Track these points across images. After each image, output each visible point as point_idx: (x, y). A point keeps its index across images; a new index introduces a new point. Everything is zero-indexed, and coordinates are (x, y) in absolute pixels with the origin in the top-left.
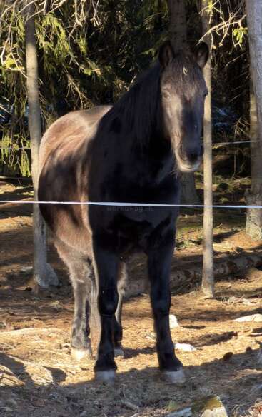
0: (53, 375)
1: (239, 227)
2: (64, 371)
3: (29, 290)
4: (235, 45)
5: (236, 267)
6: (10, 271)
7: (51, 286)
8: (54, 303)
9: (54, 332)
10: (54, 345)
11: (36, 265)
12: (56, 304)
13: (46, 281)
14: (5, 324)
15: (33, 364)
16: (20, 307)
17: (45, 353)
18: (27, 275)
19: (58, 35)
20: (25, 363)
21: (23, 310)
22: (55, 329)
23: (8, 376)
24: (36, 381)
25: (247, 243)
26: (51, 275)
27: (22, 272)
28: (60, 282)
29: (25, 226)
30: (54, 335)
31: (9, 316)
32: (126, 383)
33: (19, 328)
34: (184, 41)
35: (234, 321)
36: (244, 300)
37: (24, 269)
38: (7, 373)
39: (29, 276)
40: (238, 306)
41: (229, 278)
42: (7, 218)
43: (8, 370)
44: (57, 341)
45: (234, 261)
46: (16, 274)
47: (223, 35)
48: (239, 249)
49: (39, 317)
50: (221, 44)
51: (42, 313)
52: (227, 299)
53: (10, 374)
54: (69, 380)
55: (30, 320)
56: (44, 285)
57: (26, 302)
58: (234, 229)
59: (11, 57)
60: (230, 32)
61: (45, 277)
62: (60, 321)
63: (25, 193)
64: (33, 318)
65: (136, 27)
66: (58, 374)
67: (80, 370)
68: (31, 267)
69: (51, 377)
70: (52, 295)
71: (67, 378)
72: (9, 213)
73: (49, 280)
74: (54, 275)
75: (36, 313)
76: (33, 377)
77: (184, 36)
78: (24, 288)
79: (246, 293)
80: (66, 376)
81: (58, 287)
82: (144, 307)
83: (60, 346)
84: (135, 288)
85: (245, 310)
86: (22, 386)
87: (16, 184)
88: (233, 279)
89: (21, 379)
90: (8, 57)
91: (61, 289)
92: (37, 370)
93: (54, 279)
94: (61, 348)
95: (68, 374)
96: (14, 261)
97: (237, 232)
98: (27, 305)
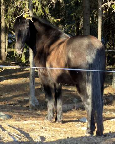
0: (41, 138)
1: (110, 84)
2: (45, 137)
3: (28, 107)
4: (113, 11)
5: (109, 100)
6: (20, 99)
7: (36, 105)
8: (38, 112)
9: (40, 123)
10: (40, 127)
11: (30, 97)
12: (39, 112)
13: (34, 104)
14: (20, 119)
15: (33, 134)
16: (25, 113)
17: (37, 130)
18: (26, 101)
19: (38, 7)
20: (30, 133)
21: (26, 114)
22: (40, 121)
23: (24, 138)
24: (34, 140)
25: (113, 91)
26: (36, 101)
27: (24, 100)
28: (39, 104)
29: (25, 82)
30: (39, 124)
31: (21, 116)
32: (69, 142)
33: (25, 121)
34: (88, 10)
35: (109, 120)
36: (112, 113)
37: (25, 98)
38: (23, 137)
39: (27, 101)
40: (110, 115)
41: (106, 104)
42: (18, 78)
43: (24, 136)
44: (41, 126)
45: (108, 98)
46: (22, 100)
47: (108, 7)
48: (109, 93)
49: (33, 117)
50: (107, 11)
51: (34, 116)
52: (106, 112)
53: (24, 137)
54: (47, 140)
55: (29, 118)
56: (33, 105)
57: (27, 111)
58: (108, 85)
59: (27, 13)
60: (111, 6)
61: (34, 102)
62: (41, 119)
63: (24, 69)
64: (31, 117)
65: (67, 5)
66: (43, 138)
67: (51, 137)
68: (28, 98)
69: (40, 139)
70: (37, 109)
71: (46, 140)
72: (19, 77)
73: (35, 103)
74: (37, 101)
75: (31, 115)
76: (33, 139)
77: (88, 8)
78: (25, 106)
79: (113, 110)
80: (45, 139)
81: (39, 106)
82: (73, 114)
83: (42, 128)
84: (69, 107)
85: (113, 117)
86: (29, 142)
87: (20, 65)
88: (108, 105)
89: (29, 139)
90: (25, 13)
91: (40, 107)
92: (34, 136)
93: (37, 103)
94: (43, 129)
95: (46, 138)
96: (21, 95)
97: (108, 86)
98: (28, 112)
